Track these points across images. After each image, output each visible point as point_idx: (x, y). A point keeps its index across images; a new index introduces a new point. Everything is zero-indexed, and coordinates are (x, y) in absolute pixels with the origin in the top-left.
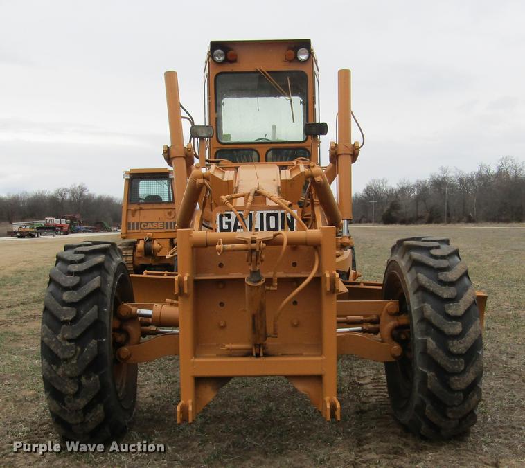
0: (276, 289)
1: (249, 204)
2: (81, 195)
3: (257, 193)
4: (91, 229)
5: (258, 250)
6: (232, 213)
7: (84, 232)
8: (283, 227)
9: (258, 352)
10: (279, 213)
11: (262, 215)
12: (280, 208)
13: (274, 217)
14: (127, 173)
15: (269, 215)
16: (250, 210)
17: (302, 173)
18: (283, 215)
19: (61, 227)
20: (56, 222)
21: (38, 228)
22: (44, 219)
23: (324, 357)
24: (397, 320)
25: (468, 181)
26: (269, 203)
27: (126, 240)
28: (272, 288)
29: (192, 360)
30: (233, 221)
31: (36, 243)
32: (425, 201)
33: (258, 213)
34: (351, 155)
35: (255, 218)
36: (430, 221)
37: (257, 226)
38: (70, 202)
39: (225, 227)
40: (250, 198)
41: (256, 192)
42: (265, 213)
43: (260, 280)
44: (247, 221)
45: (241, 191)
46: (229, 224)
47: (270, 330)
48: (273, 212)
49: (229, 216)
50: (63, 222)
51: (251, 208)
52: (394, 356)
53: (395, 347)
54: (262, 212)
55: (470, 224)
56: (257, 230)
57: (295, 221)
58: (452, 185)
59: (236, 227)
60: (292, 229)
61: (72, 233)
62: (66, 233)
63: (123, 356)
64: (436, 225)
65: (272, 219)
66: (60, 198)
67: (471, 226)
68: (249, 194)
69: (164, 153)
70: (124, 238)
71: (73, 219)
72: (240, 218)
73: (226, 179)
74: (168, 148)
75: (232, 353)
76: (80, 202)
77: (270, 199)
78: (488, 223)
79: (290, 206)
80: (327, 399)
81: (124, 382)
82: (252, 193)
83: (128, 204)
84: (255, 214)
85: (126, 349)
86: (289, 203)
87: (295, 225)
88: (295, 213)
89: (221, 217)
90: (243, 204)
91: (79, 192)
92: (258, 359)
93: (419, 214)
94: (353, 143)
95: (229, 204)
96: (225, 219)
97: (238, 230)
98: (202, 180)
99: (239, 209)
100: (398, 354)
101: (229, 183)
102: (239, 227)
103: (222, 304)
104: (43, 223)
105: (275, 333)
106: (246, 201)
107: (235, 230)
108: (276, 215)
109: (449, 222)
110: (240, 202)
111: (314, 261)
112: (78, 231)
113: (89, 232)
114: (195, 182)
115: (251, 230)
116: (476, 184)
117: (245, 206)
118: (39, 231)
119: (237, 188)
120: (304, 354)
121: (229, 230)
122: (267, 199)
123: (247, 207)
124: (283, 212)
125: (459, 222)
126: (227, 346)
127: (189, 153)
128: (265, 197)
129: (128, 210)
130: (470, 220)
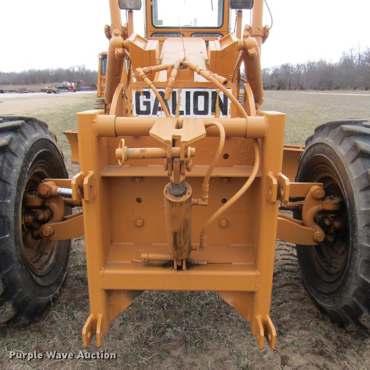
0: (206, 203)
1: (172, 79)
2: (84, 69)
3: (183, 66)
4: (89, 88)
5: (182, 158)
6: (151, 91)
7: (85, 90)
8: (214, 111)
9: (180, 264)
10: (210, 91)
11: (188, 94)
12: (211, 85)
13: (203, 97)
14: (100, 54)
15: (197, 94)
16: (173, 88)
17: (235, 44)
18: (215, 94)
19: (72, 88)
20: (69, 84)
21: (59, 88)
22: (62, 82)
23: (259, 273)
24: (321, 204)
25: (301, 65)
26: (198, 78)
27: (100, 98)
28: (200, 202)
29: (101, 272)
30: (152, 101)
31: (57, 97)
32: (276, 77)
33: (184, 91)
34: (262, 37)
35: (180, 98)
36: (279, 89)
37: (182, 107)
38: (78, 72)
39: (143, 108)
40: (174, 72)
41: (181, 64)
42: (192, 91)
43: (184, 193)
44: (170, 103)
45: (165, 63)
46: (147, 104)
47: (195, 244)
48: (202, 90)
49: (147, 94)
50: (73, 84)
51: (176, 85)
52: (316, 241)
53: (318, 232)
54: (188, 90)
55: (302, 91)
56: (182, 113)
57: (229, 101)
58: (293, 68)
59: (157, 109)
60: (225, 113)
61: (78, 90)
62: (75, 91)
63: (46, 234)
64: (282, 91)
65: (201, 99)
66: (72, 70)
67: (302, 92)
68: (173, 67)
69: (106, 32)
70: (99, 97)
71: (79, 83)
72: (160, 97)
73: (147, 49)
74: (109, 27)
75: (149, 264)
76: (83, 73)
77: (199, 73)
78: (312, 91)
79: (225, 83)
80: (259, 318)
81: (55, 249)
82: (177, 65)
83: (101, 75)
84: (180, 92)
85: (48, 228)
86: (223, 79)
87: (229, 107)
88: (230, 91)
89: (138, 95)
90: (165, 80)
91: (82, 67)
92: (180, 273)
93: (273, 84)
94: (264, 26)
95: (147, 80)
96: (143, 98)
97: (159, 113)
98: (122, 49)
99: (159, 85)
100: (321, 239)
101: (151, 53)
102: (160, 109)
103: (139, 200)
104: (61, 85)
105: (201, 247)
106: (169, 75)
107: (155, 113)
108: (206, 95)
109: (290, 89)
110: (162, 77)
111: (254, 159)
112: (82, 90)
113: (88, 90)
114: (114, 52)
115: (174, 113)
116: (307, 67)
117: (167, 82)
118: (59, 89)
119: (161, 60)
120: (233, 263)
121: (147, 112)
122: (195, 73)
123: (169, 84)
124: (214, 90)
125: (295, 89)
126: (144, 256)
127: (126, 32)
128: (193, 70)
129: (101, 79)
130: (302, 89)
